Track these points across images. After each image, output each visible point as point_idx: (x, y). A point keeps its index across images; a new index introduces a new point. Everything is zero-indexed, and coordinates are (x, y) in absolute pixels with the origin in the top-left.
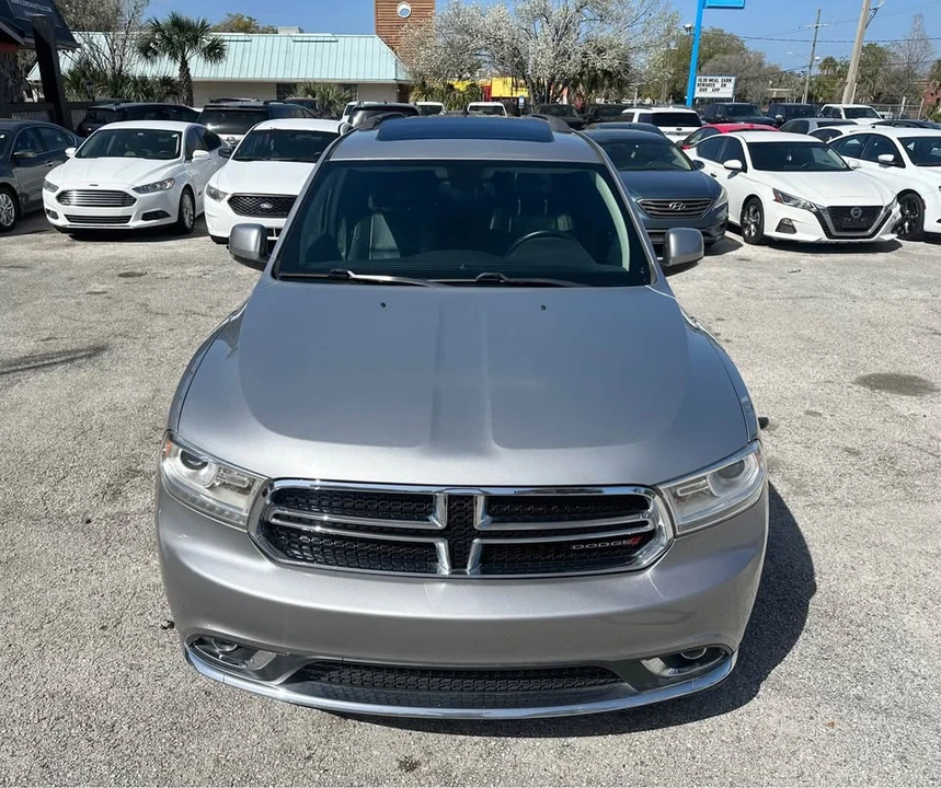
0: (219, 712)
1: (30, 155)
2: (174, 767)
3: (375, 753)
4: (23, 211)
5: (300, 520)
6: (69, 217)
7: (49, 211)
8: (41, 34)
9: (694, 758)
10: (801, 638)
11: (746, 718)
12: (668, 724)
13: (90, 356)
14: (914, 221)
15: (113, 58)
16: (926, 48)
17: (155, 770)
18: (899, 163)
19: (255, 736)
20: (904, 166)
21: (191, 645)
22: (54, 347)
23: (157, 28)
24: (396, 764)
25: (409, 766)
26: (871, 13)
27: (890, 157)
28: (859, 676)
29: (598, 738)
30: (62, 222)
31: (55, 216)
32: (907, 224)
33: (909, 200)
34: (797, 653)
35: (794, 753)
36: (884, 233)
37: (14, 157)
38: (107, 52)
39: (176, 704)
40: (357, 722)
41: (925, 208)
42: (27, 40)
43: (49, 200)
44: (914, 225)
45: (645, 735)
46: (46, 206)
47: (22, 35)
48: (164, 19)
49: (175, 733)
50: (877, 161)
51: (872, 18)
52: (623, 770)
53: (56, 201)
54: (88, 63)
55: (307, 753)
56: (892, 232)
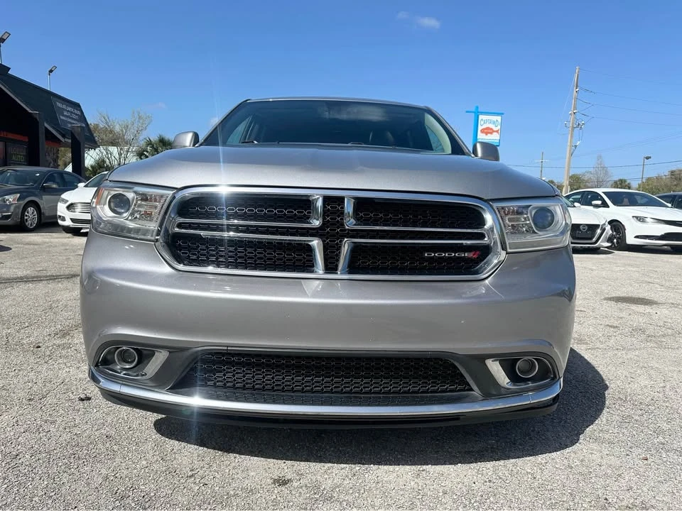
0: (116, 448)
1: (54, 186)
2: (65, 480)
3: (252, 474)
4: (43, 221)
5: (199, 227)
6: (73, 220)
7: (60, 216)
8: (76, 135)
9: (535, 478)
10: (604, 411)
11: (573, 455)
12: (508, 458)
13: (68, 278)
14: (619, 238)
15: (120, 159)
16: (606, 173)
17: (46, 483)
18: (605, 205)
19: (144, 462)
20: (608, 207)
21: (97, 365)
22: (44, 273)
23: (150, 143)
24: (270, 481)
25: (282, 482)
26: (574, 148)
27: (599, 202)
28: (658, 431)
29: (450, 466)
30: (68, 223)
31: (63, 219)
32: (615, 241)
33: (614, 226)
34: (604, 419)
35: (620, 475)
36: (602, 242)
37: (43, 187)
38: (117, 156)
39: (78, 443)
40: (237, 455)
41: (625, 230)
42: (66, 140)
43: (61, 209)
44: (620, 241)
45: (490, 465)
46: (59, 213)
47: (64, 136)
48: (154, 138)
49: (72, 461)
50: (591, 205)
51: (574, 151)
52: (474, 485)
53: (66, 209)
54: (104, 161)
55: (190, 473)
56: (608, 242)
